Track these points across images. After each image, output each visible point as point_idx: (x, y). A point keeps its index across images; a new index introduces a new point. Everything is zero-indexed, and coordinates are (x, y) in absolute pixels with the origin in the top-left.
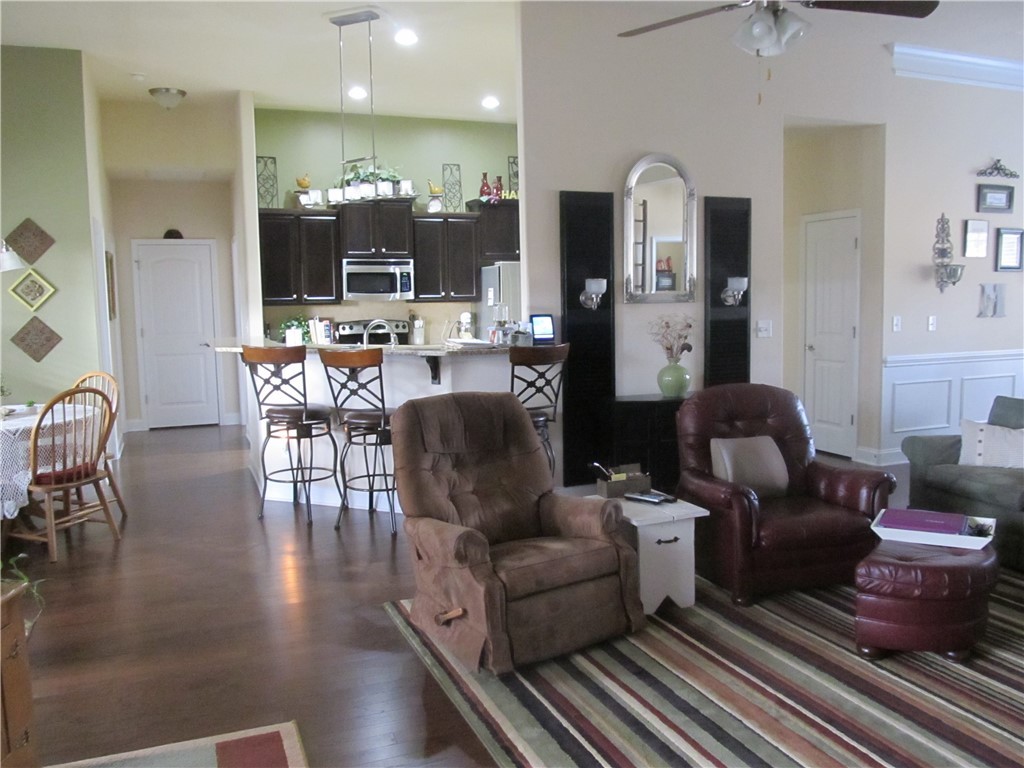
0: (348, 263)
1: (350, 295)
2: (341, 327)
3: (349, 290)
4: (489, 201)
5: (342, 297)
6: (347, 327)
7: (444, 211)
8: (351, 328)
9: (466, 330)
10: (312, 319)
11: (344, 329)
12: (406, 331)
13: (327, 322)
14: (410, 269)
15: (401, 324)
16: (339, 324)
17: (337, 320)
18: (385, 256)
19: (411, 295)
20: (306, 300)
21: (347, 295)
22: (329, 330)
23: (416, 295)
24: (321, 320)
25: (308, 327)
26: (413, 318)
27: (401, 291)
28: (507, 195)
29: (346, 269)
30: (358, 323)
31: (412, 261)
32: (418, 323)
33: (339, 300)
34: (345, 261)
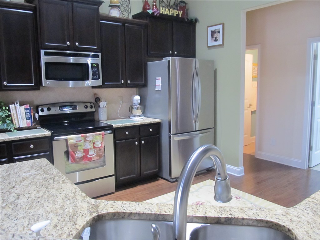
0: (46, 54)
1: (48, 82)
2: (40, 109)
3: (47, 78)
4: (153, 13)
5: (41, 84)
6: (45, 109)
7: (121, 16)
8: (49, 109)
9: (137, 108)
10: (13, 103)
11: (42, 110)
12: (93, 110)
13: (28, 106)
14: (98, 61)
15: (89, 105)
16: (37, 107)
17: (37, 103)
18: (78, 49)
19: (99, 82)
20: (6, 86)
21: (45, 82)
22: (30, 113)
23: (103, 82)
24: (21, 105)
25: (9, 110)
26: (98, 100)
27: (92, 79)
28: (164, 11)
29: (44, 59)
30: (54, 105)
31: (100, 54)
32: (102, 104)
33: (38, 85)
34: (42, 51)
